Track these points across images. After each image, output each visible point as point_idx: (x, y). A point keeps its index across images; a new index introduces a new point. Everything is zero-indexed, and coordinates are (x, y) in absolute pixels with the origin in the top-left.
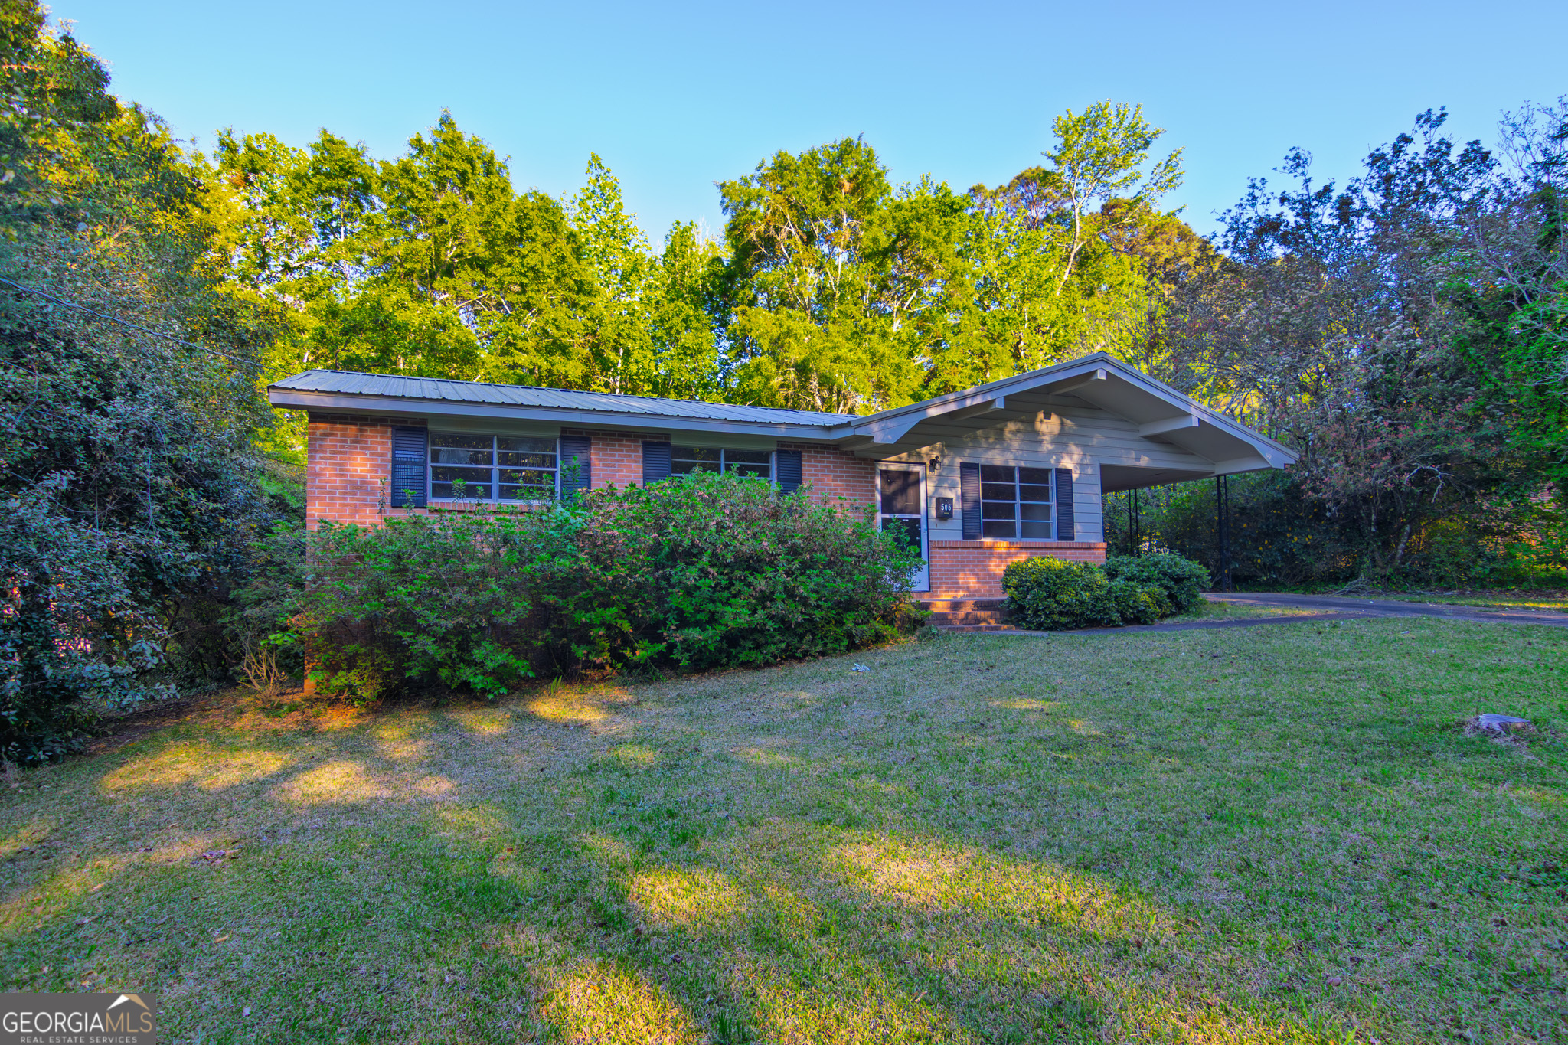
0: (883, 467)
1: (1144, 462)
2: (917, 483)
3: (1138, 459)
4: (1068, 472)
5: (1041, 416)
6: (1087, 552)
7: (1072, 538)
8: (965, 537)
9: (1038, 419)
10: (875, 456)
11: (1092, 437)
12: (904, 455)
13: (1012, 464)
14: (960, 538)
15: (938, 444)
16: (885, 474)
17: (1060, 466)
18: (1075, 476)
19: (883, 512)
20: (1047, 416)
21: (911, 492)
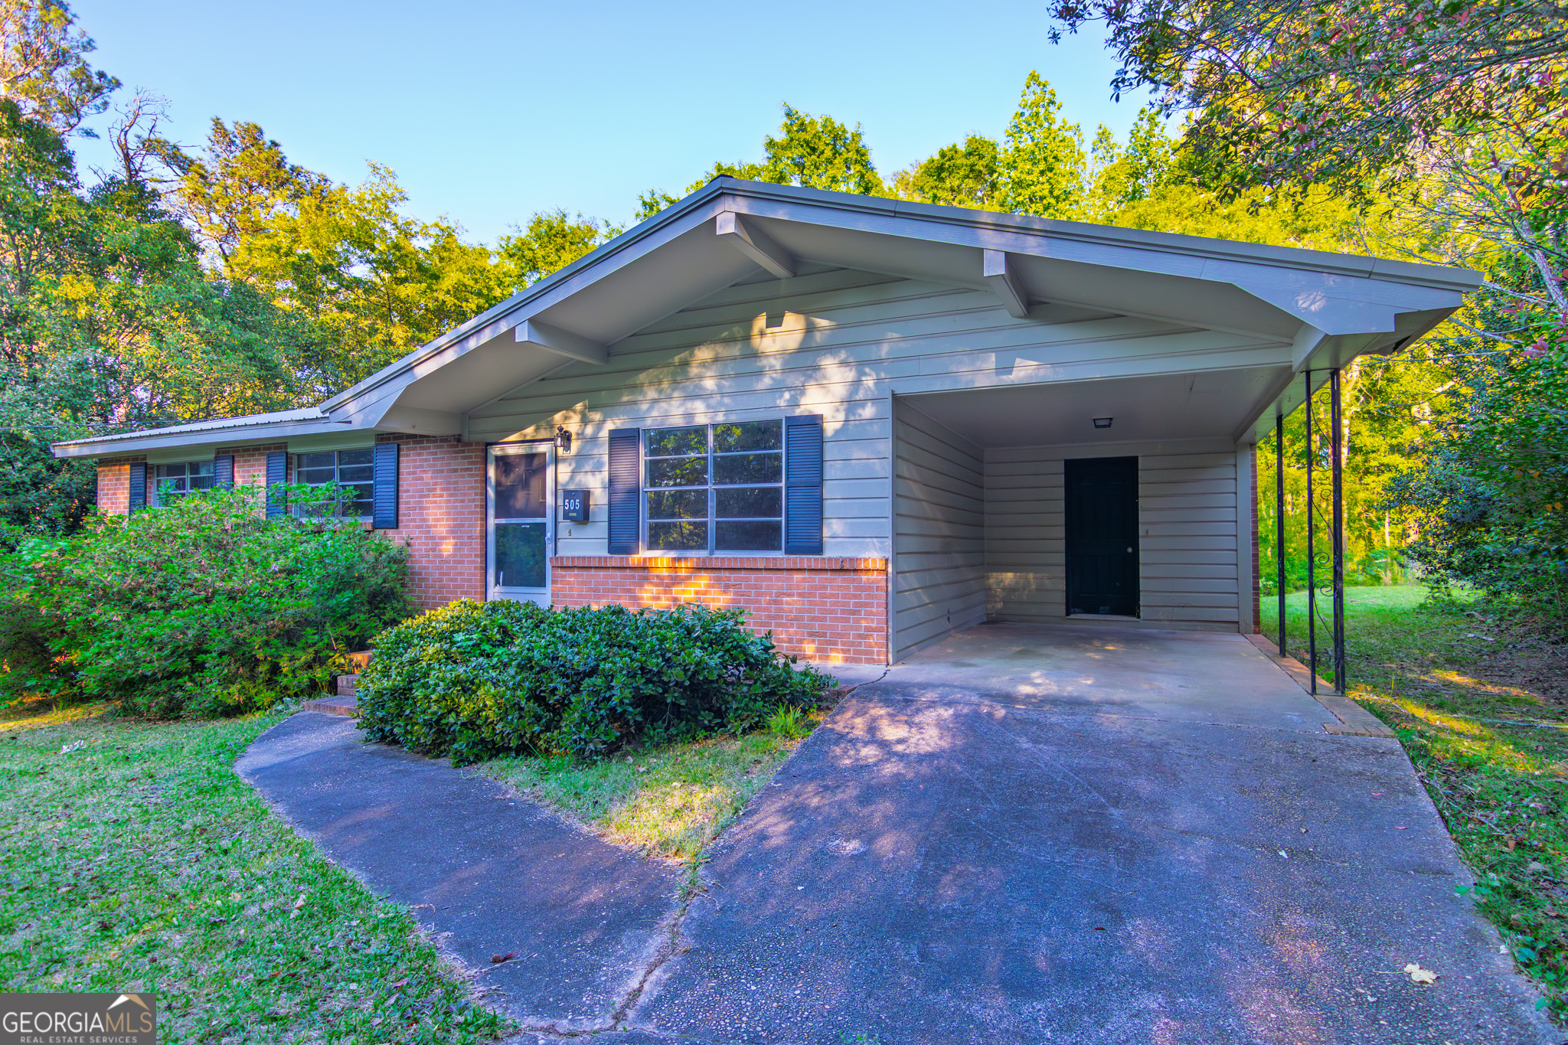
0: (496, 451)
1: (1025, 371)
2: (543, 469)
3: (1009, 369)
4: (814, 423)
5: (761, 322)
6: (839, 578)
7: (818, 549)
8: (612, 550)
9: (756, 331)
10: (490, 438)
11: (878, 342)
12: (530, 431)
13: (701, 420)
14: (605, 553)
15: (579, 406)
16: (504, 462)
17: (798, 412)
18: (830, 428)
19: (497, 517)
20: (775, 320)
21: (535, 482)
